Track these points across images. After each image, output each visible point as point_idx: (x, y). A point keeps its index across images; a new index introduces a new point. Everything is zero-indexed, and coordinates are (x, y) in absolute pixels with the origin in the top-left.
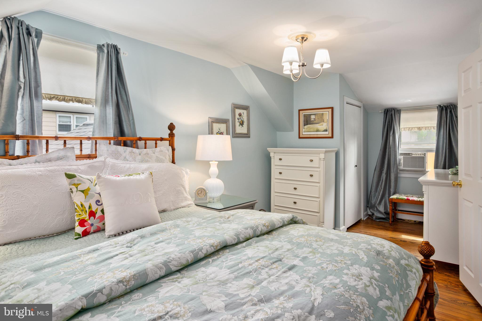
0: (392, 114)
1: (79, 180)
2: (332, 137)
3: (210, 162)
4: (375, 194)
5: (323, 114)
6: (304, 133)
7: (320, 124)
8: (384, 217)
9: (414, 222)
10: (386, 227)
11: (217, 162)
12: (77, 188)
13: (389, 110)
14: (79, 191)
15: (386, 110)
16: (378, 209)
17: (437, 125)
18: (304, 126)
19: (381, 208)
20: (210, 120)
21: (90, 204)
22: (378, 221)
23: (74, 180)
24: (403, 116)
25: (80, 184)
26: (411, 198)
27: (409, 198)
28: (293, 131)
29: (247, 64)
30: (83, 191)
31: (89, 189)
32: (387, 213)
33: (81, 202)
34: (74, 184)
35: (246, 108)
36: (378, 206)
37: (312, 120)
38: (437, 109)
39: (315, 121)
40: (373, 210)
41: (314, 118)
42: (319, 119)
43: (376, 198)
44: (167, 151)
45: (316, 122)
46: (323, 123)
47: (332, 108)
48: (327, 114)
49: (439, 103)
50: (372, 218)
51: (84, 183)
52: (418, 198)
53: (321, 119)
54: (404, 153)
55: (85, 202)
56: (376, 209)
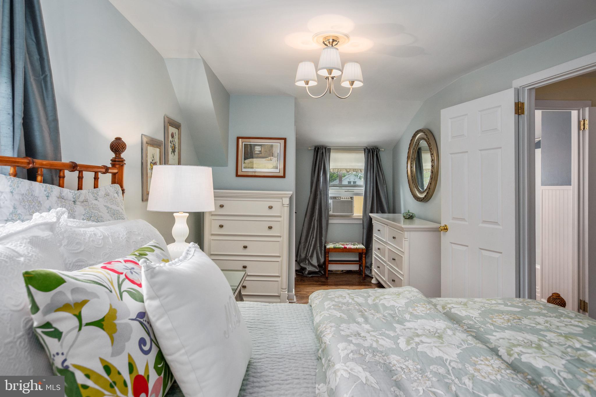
0: (323, 152)
1: (75, 290)
2: (284, 177)
3: (175, 214)
4: (305, 245)
5: (272, 145)
6: (244, 170)
7: (267, 159)
8: (317, 270)
9: (342, 271)
10: (323, 282)
11: (188, 214)
12: (79, 317)
13: (320, 148)
14: (87, 324)
15: (316, 147)
16: (310, 262)
17: (365, 168)
18: (245, 159)
19: (315, 262)
20: (145, 140)
21: (129, 356)
22: (310, 276)
23: (60, 292)
24: (333, 155)
25: (84, 303)
26: (348, 247)
27: (346, 246)
28: (227, 166)
29: (202, 57)
30: (99, 324)
31: (112, 314)
32: (320, 266)
33: (102, 360)
34: (66, 307)
35: (177, 126)
36: (310, 259)
37: (256, 152)
38: (363, 151)
39: (261, 154)
40: (303, 264)
41: (260, 150)
42: (266, 151)
43: (306, 249)
44: (116, 195)
45: (263, 155)
46: (272, 157)
47: (285, 139)
48: (278, 146)
49: (366, 145)
50: (303, 273)
51: (96, 296)
52: (354, 245)
53: (268, 153)
54: (333, 197)
55: (113, 355)
56: (307, 262)
